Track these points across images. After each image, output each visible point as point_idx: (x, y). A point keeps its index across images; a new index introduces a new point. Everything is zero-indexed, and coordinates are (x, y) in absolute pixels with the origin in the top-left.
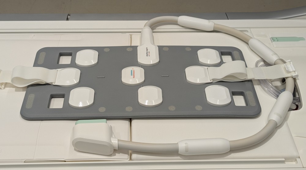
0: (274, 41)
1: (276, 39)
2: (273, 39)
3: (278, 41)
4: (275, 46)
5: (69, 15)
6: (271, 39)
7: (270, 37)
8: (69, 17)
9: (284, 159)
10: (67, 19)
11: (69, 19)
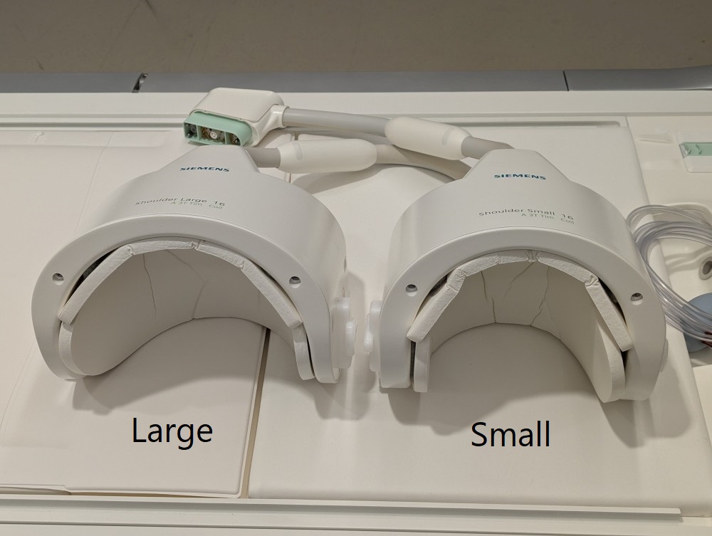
0: (689, 153)
1: (697, 146)
2: (687, 149)
3: (700, 153)
4: (690, 170)
5: (143, 76)
6: (683, 147)
7: (680, 143)
8: (141, 82)
9: (677, 511)
10: (137, 88)
11: (141, 89)
